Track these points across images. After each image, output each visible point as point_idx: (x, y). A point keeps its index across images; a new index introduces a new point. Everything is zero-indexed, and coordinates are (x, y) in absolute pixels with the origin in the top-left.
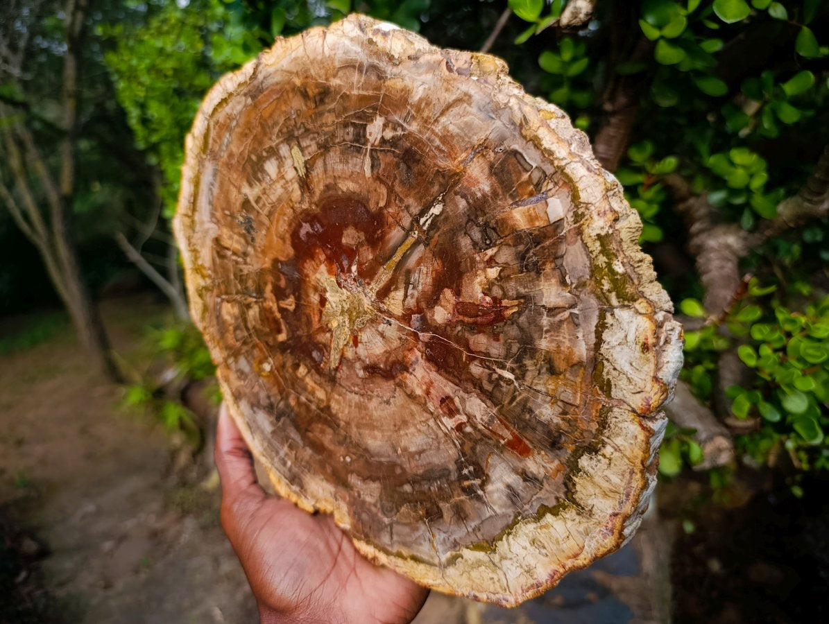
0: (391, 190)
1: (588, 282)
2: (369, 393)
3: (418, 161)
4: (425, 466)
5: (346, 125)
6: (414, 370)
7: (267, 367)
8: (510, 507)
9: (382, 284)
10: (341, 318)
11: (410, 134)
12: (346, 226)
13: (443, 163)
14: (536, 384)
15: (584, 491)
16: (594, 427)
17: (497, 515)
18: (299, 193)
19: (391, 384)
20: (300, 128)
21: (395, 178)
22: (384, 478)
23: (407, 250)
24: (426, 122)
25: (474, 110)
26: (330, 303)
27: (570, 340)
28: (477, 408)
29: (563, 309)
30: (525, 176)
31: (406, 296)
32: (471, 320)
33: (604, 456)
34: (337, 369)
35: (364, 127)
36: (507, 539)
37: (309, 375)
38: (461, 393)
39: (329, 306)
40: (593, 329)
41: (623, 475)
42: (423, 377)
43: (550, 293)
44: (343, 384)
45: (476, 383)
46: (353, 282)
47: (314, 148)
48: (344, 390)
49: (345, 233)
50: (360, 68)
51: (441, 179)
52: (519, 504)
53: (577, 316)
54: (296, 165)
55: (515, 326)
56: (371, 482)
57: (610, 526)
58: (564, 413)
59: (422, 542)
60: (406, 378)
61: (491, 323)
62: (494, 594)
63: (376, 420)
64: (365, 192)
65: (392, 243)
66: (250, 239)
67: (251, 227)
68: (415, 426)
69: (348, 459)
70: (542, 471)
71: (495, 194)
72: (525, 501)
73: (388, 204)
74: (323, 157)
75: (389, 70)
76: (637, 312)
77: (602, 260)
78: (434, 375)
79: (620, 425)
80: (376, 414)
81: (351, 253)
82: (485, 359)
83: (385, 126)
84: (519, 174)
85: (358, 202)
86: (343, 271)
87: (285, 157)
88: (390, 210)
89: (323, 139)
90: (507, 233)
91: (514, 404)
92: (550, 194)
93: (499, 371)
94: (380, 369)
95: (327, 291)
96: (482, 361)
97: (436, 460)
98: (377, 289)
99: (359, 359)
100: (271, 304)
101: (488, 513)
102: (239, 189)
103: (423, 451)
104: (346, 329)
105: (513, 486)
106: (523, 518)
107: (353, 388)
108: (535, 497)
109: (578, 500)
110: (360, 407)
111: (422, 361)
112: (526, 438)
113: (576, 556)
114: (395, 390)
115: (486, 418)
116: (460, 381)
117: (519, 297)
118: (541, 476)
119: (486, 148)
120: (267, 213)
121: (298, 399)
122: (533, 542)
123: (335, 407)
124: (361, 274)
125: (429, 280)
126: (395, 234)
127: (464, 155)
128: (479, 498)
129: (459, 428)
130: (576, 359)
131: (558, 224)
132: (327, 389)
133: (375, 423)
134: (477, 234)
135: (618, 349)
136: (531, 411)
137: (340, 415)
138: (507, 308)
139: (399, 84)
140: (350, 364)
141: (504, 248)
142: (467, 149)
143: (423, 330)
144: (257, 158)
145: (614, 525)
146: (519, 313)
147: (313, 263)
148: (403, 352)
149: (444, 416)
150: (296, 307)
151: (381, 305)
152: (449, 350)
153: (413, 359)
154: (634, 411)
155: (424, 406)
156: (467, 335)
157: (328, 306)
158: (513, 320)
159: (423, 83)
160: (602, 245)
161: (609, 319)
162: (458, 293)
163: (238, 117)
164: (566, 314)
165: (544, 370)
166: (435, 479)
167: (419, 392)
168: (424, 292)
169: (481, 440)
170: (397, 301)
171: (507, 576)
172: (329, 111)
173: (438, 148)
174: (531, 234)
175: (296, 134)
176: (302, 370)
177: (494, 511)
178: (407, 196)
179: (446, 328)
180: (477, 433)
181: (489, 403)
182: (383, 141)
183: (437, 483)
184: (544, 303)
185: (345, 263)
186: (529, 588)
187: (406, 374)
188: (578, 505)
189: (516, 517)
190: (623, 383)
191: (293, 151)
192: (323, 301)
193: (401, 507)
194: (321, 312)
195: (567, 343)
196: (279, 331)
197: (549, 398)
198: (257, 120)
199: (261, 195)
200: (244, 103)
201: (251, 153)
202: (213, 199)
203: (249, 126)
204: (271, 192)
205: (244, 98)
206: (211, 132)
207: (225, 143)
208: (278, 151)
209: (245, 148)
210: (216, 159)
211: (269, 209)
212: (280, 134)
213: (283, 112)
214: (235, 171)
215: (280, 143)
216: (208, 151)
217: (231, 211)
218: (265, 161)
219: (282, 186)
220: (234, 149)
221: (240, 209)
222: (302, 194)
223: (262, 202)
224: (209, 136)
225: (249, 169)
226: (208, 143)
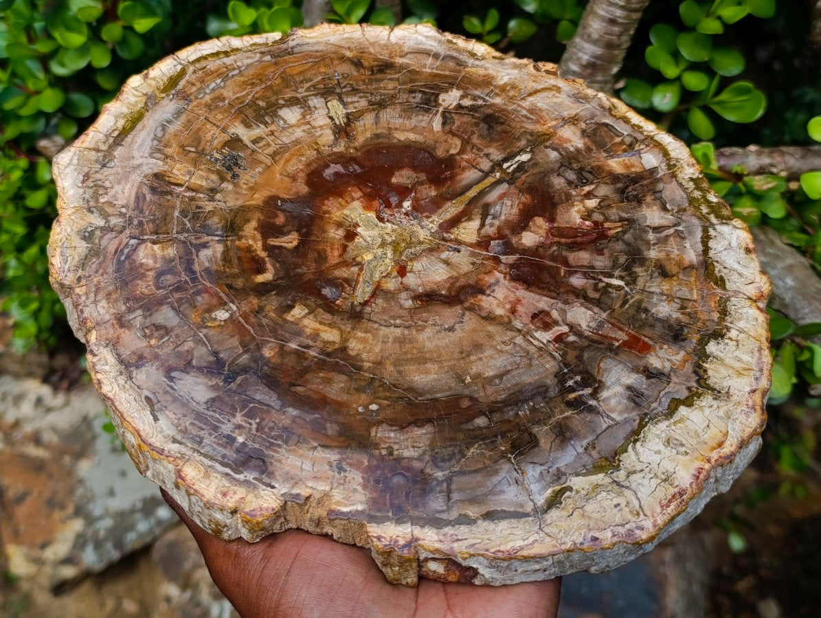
0: (466, 143)
1: (688, 208)
2: (420, 323)
3: (502, 123)
4: (509, 389)
5: (412, 91)
6: (493, 291)
7: (222, 315)
8: (633, 409)
9: (448, 216)
10: (379, 252)
11: (493, 105)
12: (401, 168)
13: (530, 127)
14: (650, 287)
15: (717, 375)
16: (716, 316)
17: (617, 423)
18: (332, 137)
19: (458, 309)
20: (345, 87)
21: (473, 133)
22: (440, 418)
23: (486, 188)
24: (512, 98)
25: (564, 96)
26: (362, 236)
27: (678, 250)
28: (582, 316)
29: (668, 227)
30: (618, 140)
31: (483, 225)
32: (569, 241)
33: (730, 339)
34: (366, 303)
35: (437, 96)
36: (634, 448)
37: (311, 317)
38: (560, 305)
39: (361, 239)
40: (699, 240)
41: (752, 353)
42: (506, 297)
43: (652, 216)
44: (375, 319)
45: (580, 294)
46: (403, 216)
47: (363, 103)
48: (376, 326)
49: (397, 174)
50: (436, 56)
51: (529, 137)
52: (645, 404)
53: (682, 232)
54: (332, 114)
55: (620, 242)
56: (416, 429)
57: (750, 403)
58: (683, 308)
59: (505, 488)
60: (481, 300)
61: (594, 241)
62: (623, 525)
63: (430, 352)
64: (430, 142)
65: (464, 183)
66: (229, 176)
67: (236, 164)
68: (494, 347)
69: (374, 407)
70: (668, 365)
71: (589, 149)
72: (651, 399)
73: (462, 151)
74: (376, 112)
75: (471, 61)
76: (735, 227)
77: (697, 194)
78: (522, 293)
79: (740, 311)
80: (429, 345)
81: (403, 192)
82: (589, 272)
83: (462, 97)
84: (612, 138)
85: (420, 149)
86: (388, 205)
87: (315, 107)
88: (465, 157)
89: (378, 98)
90: (604, 175)
91: (627, 306)
92: (642, 151)
93: (606, 280)
94: (441, 295)
95: (359, 226)
96: (584, 274)
97: (529, 379)
98: (441, 221)
99: (406, 289)
100: (251, 242)
101: (604, 424)
102: (224, 130)
103: (508, 372)
104: (387, 261)
105: (635, 386)
106: (651, 419)
107: (392, 322)
108: (663, 393)
109: (712, 385)
110: (400, 341)
111: (505, 282)
112: (645, 336)
113: (720, 445)
114: (463, 315)
115: (593, 324)
116: (558, 294)
117: (621, 220)
118: (666, 370)
119: (577, 120)
120: (272, 153)
121: (282, 347)
122: (668, 442)
123: (354, 346)
124: (416, 208)
125: (515, 211)
126: (470, 175)
127: (554, 123)
128: (591, 409)
129: (559, 339)
130: (686, 263)
131: (653, 171)
132: (343, 327)
133: (427, 356)
134: (572, 176)
135: (725, 253)
136: (646, 311)
137: (364, 356)
138: (610, 229)
139: (482, 72)
140: (389, 295)
141: (603, 185)
142: (557, 119)
143: (505, 254)
144: (267, 103)
145: (754, 401)
146: (624, 232)
147: (340, 200)
148: (477, 276)
149: (536, 331)
150: (299, 244)
151: (445, 235)
152: (541, 268)
153: (492, 280)
154: (750, 299)
155: (508, 326)
156: (564, 253)
157: (358, 240)
158: (617, 238)
159: (508, 75)
160: (695, 184)
161: (712, 232)
162: (552, 220)
163: (242, 69)
164: (672, 231)
165: (656, 274)
166: (526, 401)
167: (499, 312)
168: (507, 221)
169: (589, 346)
170: (471, 231)
171: (640, 495)
172: (391, 79)
173: (525, 116)
174: (628, 176)
176: (298, 312)
177: (613, 419)
178: (486, 147)
179: (537, 249)
180: (583, 340)
181: (596, 310)
182: (459, 106)
183: (528, 405)
184: (648, 224)
185: (394, 200)
186: (670, 501)
187: (480, 296)
188: (713, 390)
189: (642, 420)
190: (735, 277)
191: (329, 104)
192: (351, 235)
193: (468, 449)
194: (345, 248)
195: (676, 252)
196: (261, 270)
197: (665, 297)
198: (275, 74)
199: (264, 136)
200: (257, 59)
201: (257, 99)
202: (163, 135)
203: (260, 77)
204: (283, 134)
205: (258, 55)
206: (187, 75)
207: (211, 87)
208: (306, 101)
209: (248, 94)
210: (186, 100)
211: (275, 149)
212: (312, 89)
213: (320, 73)
214: (220, 113)
215: (310, 96)
216: (173, 92)
217: (200, 148)
218: (281, 108)
219: (304, 131)
220: (226, 93)
221: (219, 147)
222: (336, 139)
223: (264, 142)
224: (182, 79)
225: (250, 112)
226: (177, 84)
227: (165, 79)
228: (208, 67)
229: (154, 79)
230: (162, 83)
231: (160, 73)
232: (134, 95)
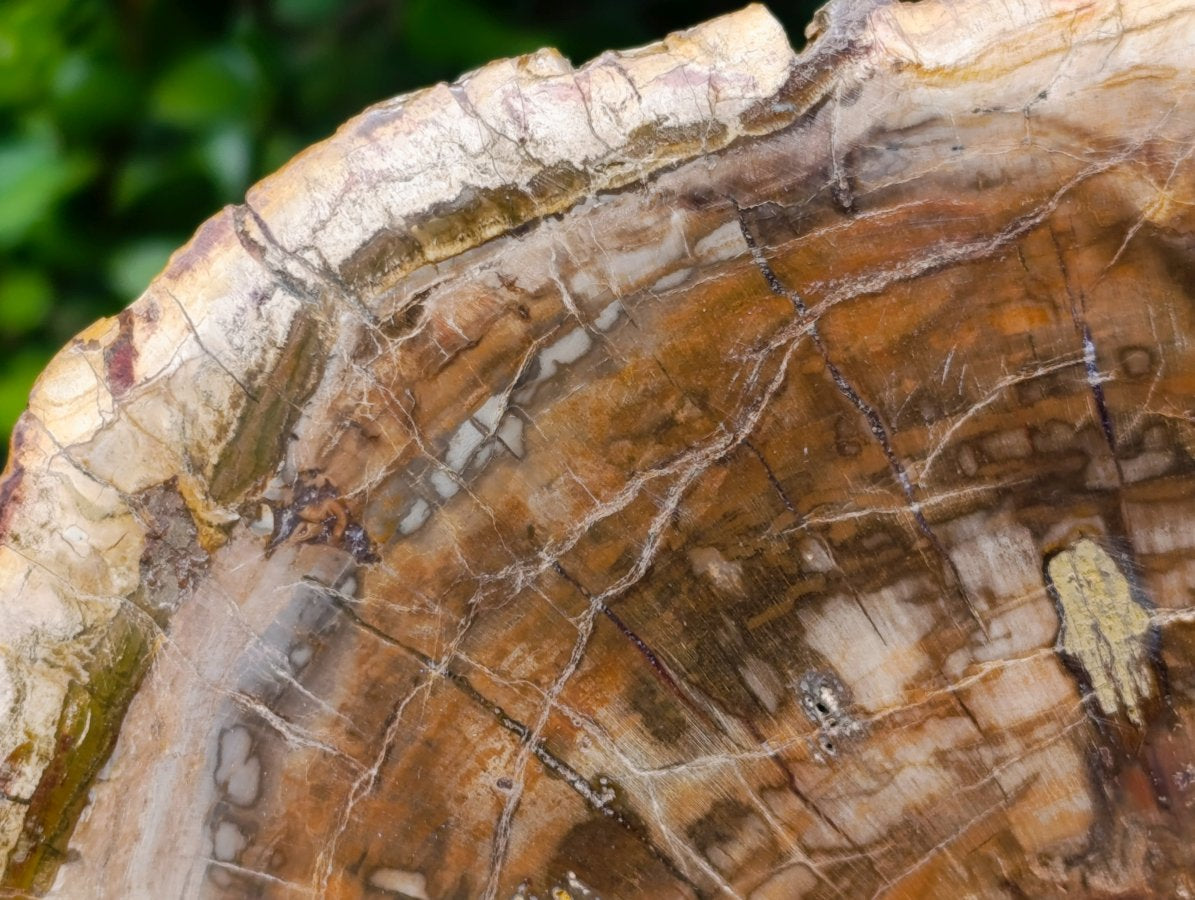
18: (1081, 803)
20: (1136, 447)
54: (1078, 644)
87: (990, 596)
102: (552, 754)
144: (748, 572)
175: (1101, 474)
191: (1059, 567)
198: (775, 358)
199: (750, 796)
200: (672, 244)
201: (696, 538)
202: (261, 792)
203: (698, 382)
204: (838, 785)
205: (679, 217)
206: (332, 370)
207: (459, 453)
208: (941, 552)
209: (646, 506)
210: (344, 542)
211: (808, 883)
212: (969, 463)
213: (1007, 345)
214: (522, 635)
215: (958, 512)
216: (273, 487)
217: (448, 879)
218: (815, 601)
219: (941, 757)
220: (537, 506)
221: (535, 867)
222: (1105, 813)
223: (750, 838)
224: (305, 398)
225: (664, 631)
226: (289, 435)
227: (223, 393)
228: (429, 305)
229: (163, 389)
230: (206, 420)
231: (189, 350)
232: (80, 505)
